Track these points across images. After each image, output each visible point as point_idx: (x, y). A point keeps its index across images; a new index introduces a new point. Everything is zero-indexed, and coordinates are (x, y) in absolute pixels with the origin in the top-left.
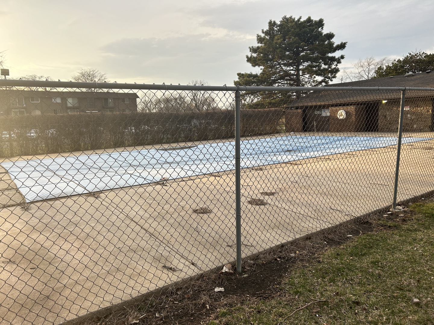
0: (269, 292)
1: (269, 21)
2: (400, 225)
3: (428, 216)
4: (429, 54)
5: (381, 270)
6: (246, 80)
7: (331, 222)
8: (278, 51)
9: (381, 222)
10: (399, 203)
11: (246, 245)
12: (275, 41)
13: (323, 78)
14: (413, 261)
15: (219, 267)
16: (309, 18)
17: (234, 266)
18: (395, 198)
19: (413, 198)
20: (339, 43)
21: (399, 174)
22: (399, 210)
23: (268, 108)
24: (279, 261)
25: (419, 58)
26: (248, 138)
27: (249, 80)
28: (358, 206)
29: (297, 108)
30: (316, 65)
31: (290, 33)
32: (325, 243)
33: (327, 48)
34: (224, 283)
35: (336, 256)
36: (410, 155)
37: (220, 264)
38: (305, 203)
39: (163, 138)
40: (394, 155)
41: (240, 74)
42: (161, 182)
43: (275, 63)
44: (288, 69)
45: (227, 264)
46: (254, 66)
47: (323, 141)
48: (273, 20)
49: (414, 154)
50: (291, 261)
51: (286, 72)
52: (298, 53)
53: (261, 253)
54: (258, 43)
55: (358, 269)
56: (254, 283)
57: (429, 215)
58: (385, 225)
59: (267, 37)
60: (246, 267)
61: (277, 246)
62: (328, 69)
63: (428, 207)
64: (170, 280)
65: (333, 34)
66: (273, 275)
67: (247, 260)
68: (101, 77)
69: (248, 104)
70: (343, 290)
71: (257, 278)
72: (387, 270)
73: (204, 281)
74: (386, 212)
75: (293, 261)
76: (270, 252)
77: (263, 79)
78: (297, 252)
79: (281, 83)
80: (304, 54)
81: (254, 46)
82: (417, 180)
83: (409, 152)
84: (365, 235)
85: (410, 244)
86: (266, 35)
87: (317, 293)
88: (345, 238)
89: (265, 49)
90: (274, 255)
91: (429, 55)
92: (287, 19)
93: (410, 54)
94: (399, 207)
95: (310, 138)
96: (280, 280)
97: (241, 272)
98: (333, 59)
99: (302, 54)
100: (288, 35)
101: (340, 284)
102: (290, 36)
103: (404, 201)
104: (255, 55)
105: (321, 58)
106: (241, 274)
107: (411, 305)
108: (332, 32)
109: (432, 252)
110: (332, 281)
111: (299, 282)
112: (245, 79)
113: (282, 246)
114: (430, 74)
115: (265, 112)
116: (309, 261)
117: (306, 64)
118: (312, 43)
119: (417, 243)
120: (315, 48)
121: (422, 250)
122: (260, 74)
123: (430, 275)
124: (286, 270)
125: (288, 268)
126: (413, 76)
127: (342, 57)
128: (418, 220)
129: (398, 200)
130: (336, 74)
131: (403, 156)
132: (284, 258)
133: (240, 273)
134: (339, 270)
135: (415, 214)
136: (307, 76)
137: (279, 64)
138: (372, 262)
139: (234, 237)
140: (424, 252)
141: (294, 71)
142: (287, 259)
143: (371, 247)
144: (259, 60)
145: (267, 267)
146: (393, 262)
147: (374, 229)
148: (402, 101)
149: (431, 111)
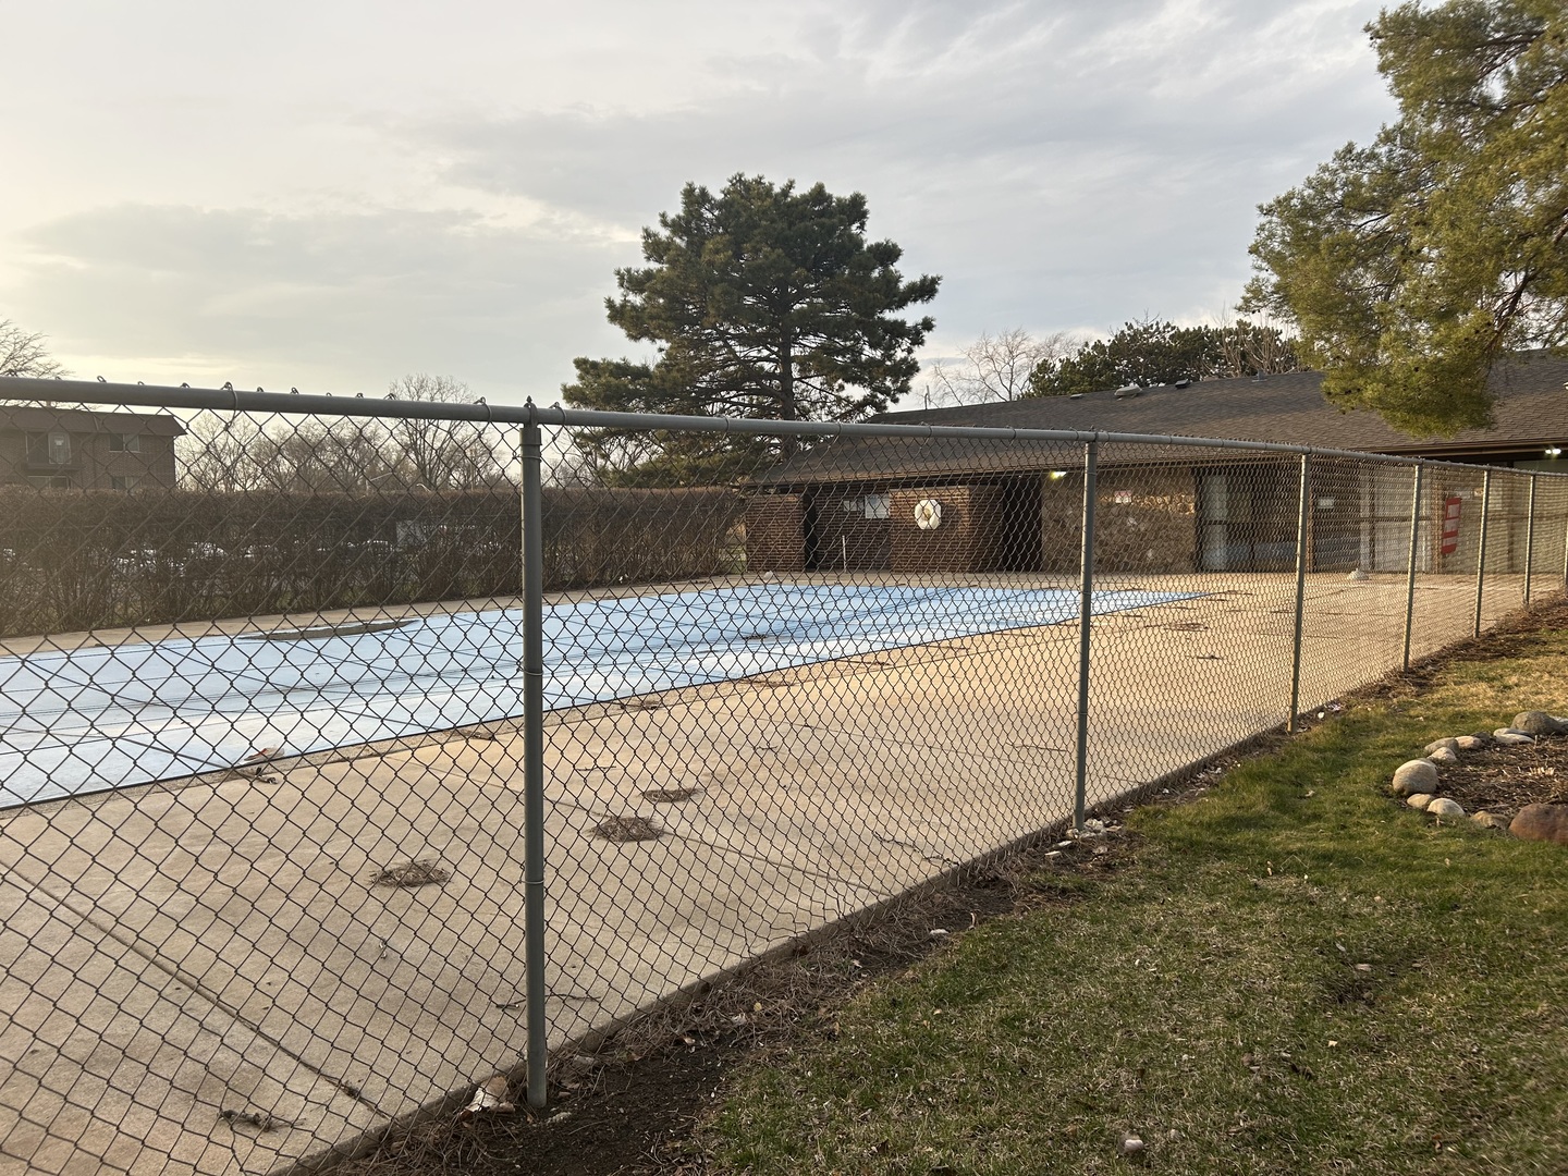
0: (645, 1171)
1: (685, 186)
2: (1094, 884)
3: (1178, 849)
4: (1182, 330)
5: (1029, 1044)
6: (608, 386)
7: (876, 886)
8: (717, 290)
9: (1037, 876)
10: (1093, 809)
11: (565, 999)
12: (708, 258)
13: (868, 391)
14: (1128, 1003)
15: (457, 1093)
16: (819, 189)
17: (516, 1083)
18: (1081, 793)
19: (1134, 791)
20: (917, 279)
21: (1090, 712)
22: (1093, 834)
23: (685, 486)
24: (690, 1047)
25: (1155, 340)
26: (618, 592)
27: (617, 387)
28: (964, 824)
29: (783, 489)
30: (845, 347)
31: (756, 232)
32: (856, 963)
33: (879, 292)
34: (475, 1156)
35: (888, 1010)
36: (1120, 648)
37: (462, 1083)
38: (784, 823)
39: (278, 594)
40: (1071, 649)
41: (585, 361)
42: (249, 768)
43: (709, 334)
44: (754, 353)
45: (489, 1080)
46: (636, 338)
47: (869, 602)
48: (697, 185)
49: (1133, 645)
50: (735, 1044)
51: (745, 363)
52: (784, 303)
53: (620, 1024)
54: (648, 259)
55: (956, 1050)
56: (592, 1143)
57: (1181, 844)
58: (1050, 887)
59: (678, 240)
60: (565, 1083)
61: (687, 993)
62: (884, 361)
63: (1180, 818)
64: (241, 1170)
65: (895, 246)
66: (666, 1101)
67: (569, 1055)
68: (22, 348)
69: (616, 471)
70: (902, 1131)
71: (606, 1121)
72: (1048, 1044)
73: (392, 1156)
74: (1054, 840)
75: (739, 1040)
76: (660, 1017)
77: (667, 385)
78: (758, 1006)
79: (730, 402)
80: (805, 306)
81: (634, 268)
82: (1146, 729)
83: (1118, 641)
84: (986, 927)
85: (1124, 946)
86: (674, 232)
87: (816, 1152)
88: (923, 943)
89: (672, 280)
90: (674, 1027)
91: (1184, 333)
92: (747, 186)
93: (1130, 327)
94: (1095, 821)
95: (824, 590)
96: (687, 1120)
97: (544, 1102)
98: (898, 329)
99: (797, 306)
100: (750, 241)
101: (894, 1110)
102: (757, 242)
103: (1109, 802)
104: (637, 300)
105: (859, 324)
106: (543, 1112)
107: (1118, 1162)
108: (894, 240)
109: (1186, 970)
110: (871, 1101)
111: (754, 1121)
112: (603, 380)
113: (705, 987)
114: (1187, 391)
115: (675, 499)
116: (797, 1037)
117: (812, 341)
118: (829, 273)
119: (1143, 941)
120: (839, 289)
121: (1156, 965)
122: (658, 366)
123: (1180, 1051)
124: (712, 1077)
125: (721, 1071)
126: (1138, 395)
127: (928, 325)
128: (1149, 863)
129: (1091, 800)
130: (908, 379)
131: (1099, 653)
132: (708, 1033)
133: (539, 1110)
134: (893, 1058)
135: (1141, 845)
136: (816, 381)
137: (723, 336)
138: (1002, 1021)
139: (518, 973)
140: (1163, 971)
141: (772, 364)
142: (721, 1035)
143: (1004, 967)
144: (652, 318)
145: (645, 1075)
146: (1067, 1015)
147: (1016, 903)
148: (1089, 475)
149: (1192, 506)
